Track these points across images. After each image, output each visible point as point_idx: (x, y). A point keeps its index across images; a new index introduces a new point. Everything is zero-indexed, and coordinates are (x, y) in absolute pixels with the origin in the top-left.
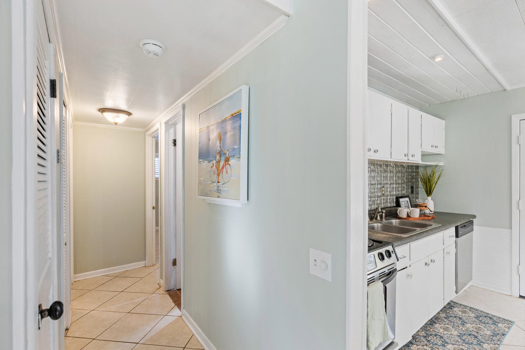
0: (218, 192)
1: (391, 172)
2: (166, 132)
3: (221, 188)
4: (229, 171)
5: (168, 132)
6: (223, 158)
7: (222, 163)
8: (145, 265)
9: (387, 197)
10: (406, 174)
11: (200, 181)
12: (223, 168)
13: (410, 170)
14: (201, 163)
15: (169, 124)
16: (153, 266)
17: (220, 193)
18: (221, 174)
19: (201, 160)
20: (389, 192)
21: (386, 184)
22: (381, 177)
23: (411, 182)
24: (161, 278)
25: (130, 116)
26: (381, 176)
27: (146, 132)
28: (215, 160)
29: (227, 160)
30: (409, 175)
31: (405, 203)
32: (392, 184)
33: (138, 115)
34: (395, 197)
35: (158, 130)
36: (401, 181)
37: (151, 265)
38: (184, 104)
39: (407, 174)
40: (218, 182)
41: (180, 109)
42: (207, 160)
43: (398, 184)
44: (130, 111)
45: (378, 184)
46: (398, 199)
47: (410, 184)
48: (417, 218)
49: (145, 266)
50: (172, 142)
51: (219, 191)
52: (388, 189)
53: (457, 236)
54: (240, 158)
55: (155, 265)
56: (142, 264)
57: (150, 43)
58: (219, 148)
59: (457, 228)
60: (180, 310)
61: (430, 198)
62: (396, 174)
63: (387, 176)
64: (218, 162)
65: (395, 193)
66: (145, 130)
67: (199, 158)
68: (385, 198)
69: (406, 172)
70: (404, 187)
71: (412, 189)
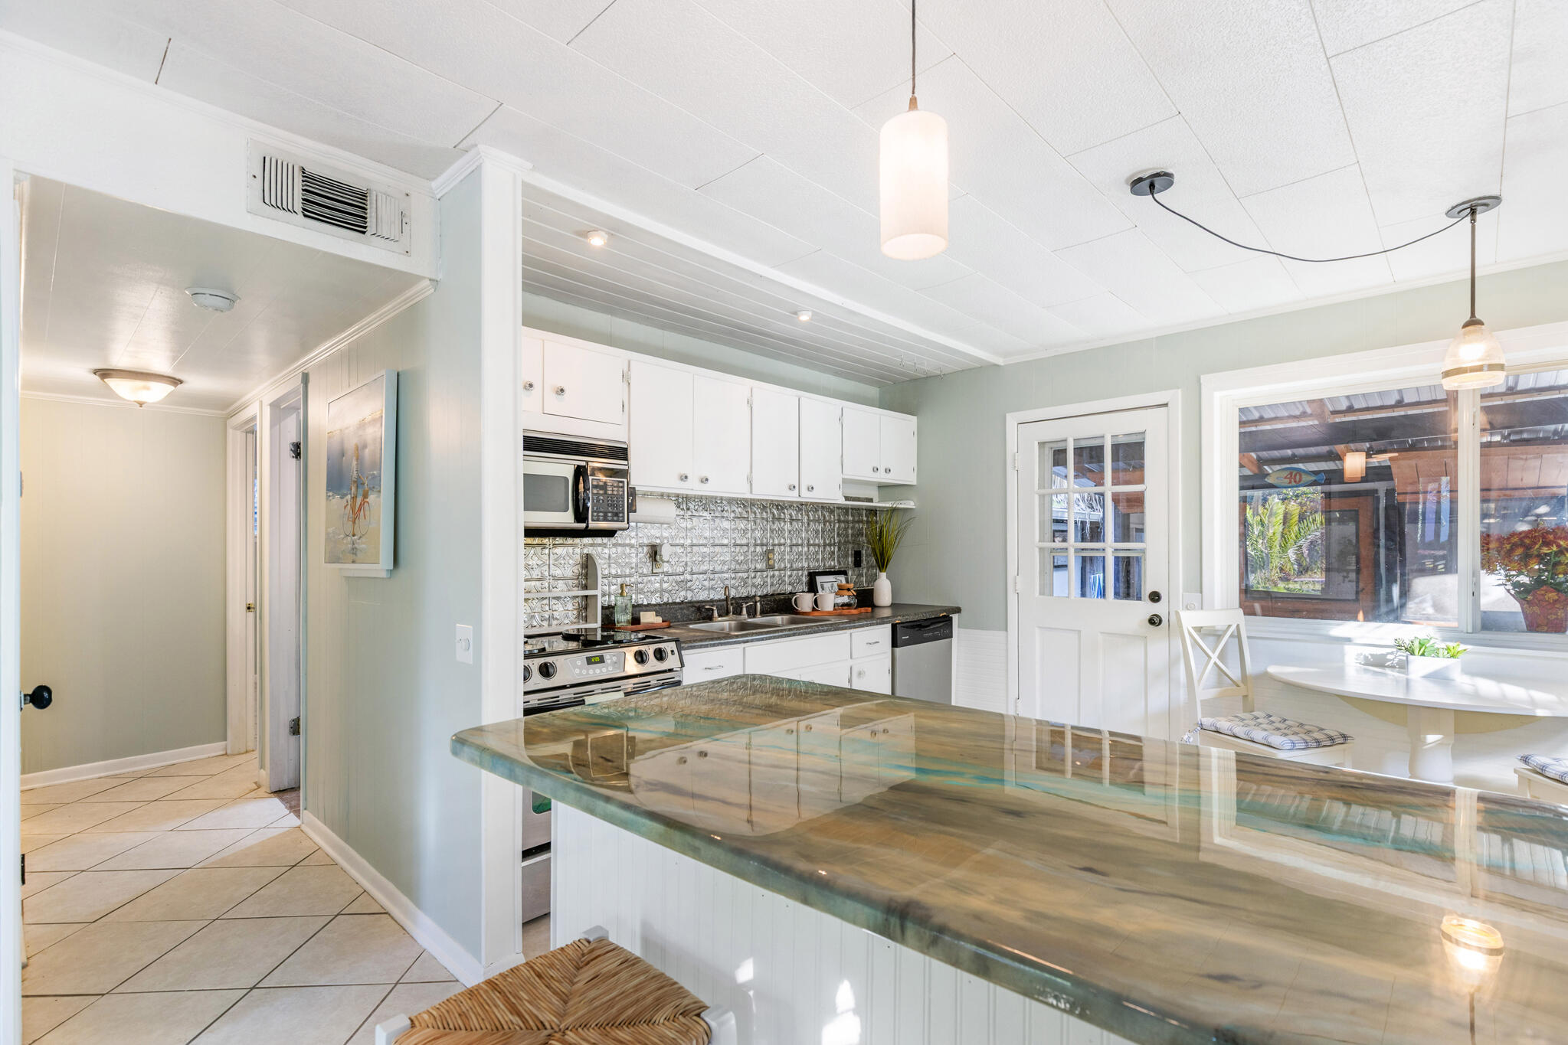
0: (353, 553)
1: (792, 520)
2: (272, 427)
3: (356, 546)
4: (367, 513)
5: (278, 426)
6: (360, 491)
7: (359, 500)
8: (224, 753)
9: (782, 572)
10: (837, 525)
11: (327, 534)
12: (360, 509)
13: (850, 518)
14: (331, 498)
15: (282, 407)
16: (247, 752)
17: (356, 554)
18: (357, 521)
19: (331, 494)
20: (788, 562)
21: (780, 545)
22: (765, 532)
23: (853, 542)
24: (262, 767)
25: (180, 386)
26: (764, 530)
27: (228, 418)
28: (351, 494)
29: (365, 496)
30: (846, 529)
31: (832, 587)
32: (797, 545)
33: (197, 383)
34: (806, 573)
35: (254, 419)
36: (825, 540)
37: (244, 750)
38: (306, 372)
39: (842, 525)
40: (354, 535)
41: (298, 381)
42: (339, 495)
43: (814, 545)
44: (178, 376)
45: (756, 545)
46: (812, 576)
47: (850, 546)
48: (829, 612)
49: (226, 754)
50: (289, 449)
51: (354, 551)
52: (785, 555)
53: (894, 644)
54: (380, 491)
55: (253, 751)
56: (216, 748)
57: (204, 294)
58: (355, 473)
59: (894, 627)
60: (298, 816)
61: (883, 575)
62: (808, 524)
63: (782, 530)
64: (354, 498)
65: (805, 565)
66: (224, 412)
67: (327, 490)
68: (777, 573)
69: (839, 521)
70: (833, 553)
71: (855, 560)
